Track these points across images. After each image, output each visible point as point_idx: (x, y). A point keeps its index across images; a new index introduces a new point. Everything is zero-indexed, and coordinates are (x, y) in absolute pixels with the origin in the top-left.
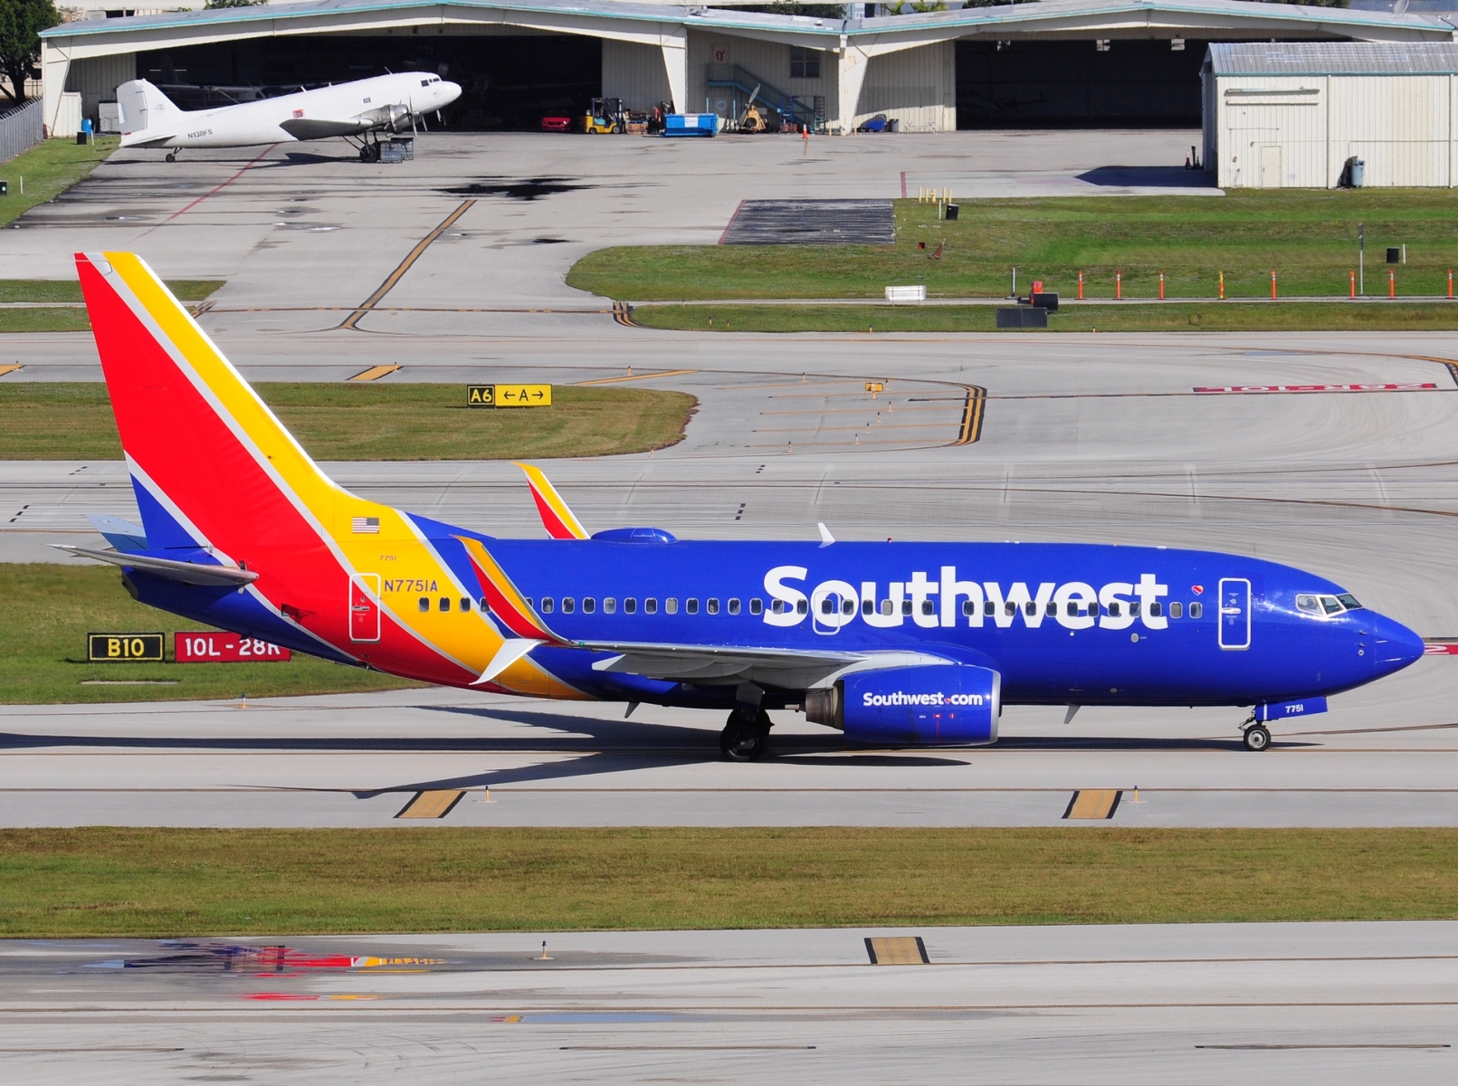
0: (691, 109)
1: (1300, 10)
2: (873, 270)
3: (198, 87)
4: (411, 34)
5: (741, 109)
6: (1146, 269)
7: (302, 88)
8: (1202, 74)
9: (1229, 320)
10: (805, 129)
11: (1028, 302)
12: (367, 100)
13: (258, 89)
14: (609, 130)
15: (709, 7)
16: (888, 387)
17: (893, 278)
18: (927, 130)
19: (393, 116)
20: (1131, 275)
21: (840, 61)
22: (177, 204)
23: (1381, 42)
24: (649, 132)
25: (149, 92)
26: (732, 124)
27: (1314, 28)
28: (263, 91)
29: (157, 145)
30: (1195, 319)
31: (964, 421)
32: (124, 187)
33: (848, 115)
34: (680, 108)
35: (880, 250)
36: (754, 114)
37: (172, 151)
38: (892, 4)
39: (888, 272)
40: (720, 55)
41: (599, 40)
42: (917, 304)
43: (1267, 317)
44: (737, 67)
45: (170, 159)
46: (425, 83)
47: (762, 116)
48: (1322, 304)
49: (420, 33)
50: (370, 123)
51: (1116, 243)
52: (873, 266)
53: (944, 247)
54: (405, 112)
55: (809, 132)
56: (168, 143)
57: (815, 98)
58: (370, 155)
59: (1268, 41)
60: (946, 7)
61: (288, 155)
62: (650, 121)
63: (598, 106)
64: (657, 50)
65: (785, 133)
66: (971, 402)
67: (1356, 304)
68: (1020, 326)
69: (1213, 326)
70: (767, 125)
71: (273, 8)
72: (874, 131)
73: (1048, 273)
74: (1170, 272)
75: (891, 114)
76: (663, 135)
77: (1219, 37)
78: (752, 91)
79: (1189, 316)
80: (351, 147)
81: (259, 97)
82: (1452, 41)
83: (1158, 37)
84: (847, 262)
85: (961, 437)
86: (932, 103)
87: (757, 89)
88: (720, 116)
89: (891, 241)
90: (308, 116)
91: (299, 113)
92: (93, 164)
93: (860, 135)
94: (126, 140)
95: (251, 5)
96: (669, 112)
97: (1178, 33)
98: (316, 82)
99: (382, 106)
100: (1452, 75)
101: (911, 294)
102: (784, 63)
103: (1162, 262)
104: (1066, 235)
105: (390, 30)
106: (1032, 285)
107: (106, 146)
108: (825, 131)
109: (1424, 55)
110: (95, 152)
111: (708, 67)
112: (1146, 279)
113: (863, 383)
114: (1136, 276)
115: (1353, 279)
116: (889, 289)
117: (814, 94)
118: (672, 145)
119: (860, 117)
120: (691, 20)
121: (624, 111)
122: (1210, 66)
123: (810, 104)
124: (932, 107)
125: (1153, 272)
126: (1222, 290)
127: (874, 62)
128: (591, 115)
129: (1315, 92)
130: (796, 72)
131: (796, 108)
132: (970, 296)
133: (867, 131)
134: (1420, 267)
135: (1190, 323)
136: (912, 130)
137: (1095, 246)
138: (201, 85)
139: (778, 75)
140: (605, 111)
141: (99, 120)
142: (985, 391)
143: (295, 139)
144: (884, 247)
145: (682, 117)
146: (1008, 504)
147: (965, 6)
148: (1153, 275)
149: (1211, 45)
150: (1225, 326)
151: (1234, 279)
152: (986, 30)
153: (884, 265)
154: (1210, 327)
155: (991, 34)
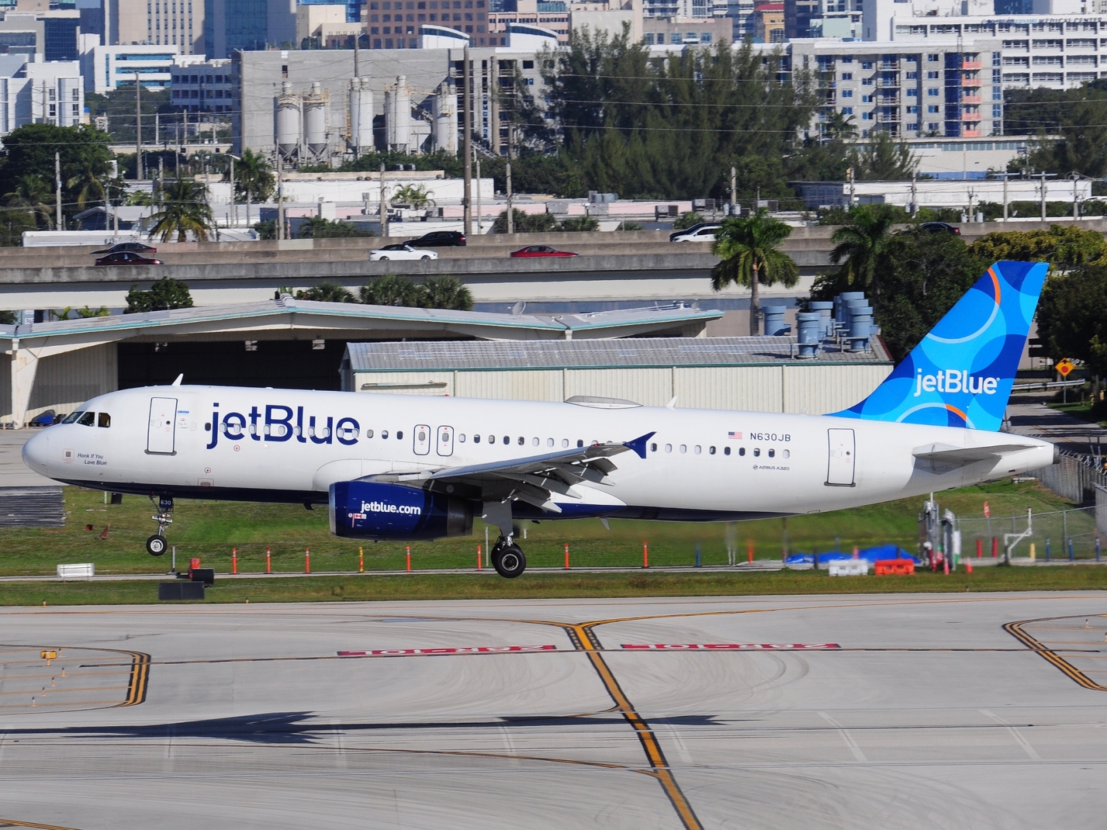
1: (428, 313)
2: (46, 550)
6: (293, 546)
8: (341, 371)
9: (368, 591)
11: (187, 577)
16: (62, 655)
17: (63, 558)
20: (279, 551)
21: (13, 362)
23: (501, 340)
27: (441, 328)
30: (338, 590)
31: (131, 684)
33: (20, 411)
35: (52, 532)
39: (59, 551)
42: (86, 579)
43: (402, 588)
48: (452, 576)
51: (265, 523)
52: (45, 546)
53: (109, 529)
59: (400, 340)
60: (108, 313)
66: (137, 667)
67: (482, 575)
68: (180, 599)
69: (353, 596)
72: (45, 425)
73: (205, 551)
74: (315, 548)
75: (59, 410)
77: (356, 337)
79: (332, 588)
82: (565, 339)
83: (301, 338)
84: (22, 543)
85: (128, 698)
89: (62, 523)
97: (318, 334)
100: (565, 370)
101: (81, 571)
103: (308, 540)
104: (220, 516)
106: (191, 561)
109: (541, 352)
112: (293, 555)
113: (38, 652)
114: (283, 552)
115: (479, 553)
116: (60, 567)
119: (31, 411)
122: (348, 362)
125: (300, 548)
126: (362, 563)
127: (43, 363)
129: (443, 385)
132: (135, 572)
133: (38, 425)
134: (540, 541)
135: (333, 594)
137: (245, 526)
142: (149, 657)
144: (55, 530)
146: (172, 758)
147: (126, 312)
148: (300, 551)
149: (348, 343)
150: (364, 596)
151: (373, 554)
152: (146, 333)
153: (56, 545)
154: (351, 596)
155: (149, 336)
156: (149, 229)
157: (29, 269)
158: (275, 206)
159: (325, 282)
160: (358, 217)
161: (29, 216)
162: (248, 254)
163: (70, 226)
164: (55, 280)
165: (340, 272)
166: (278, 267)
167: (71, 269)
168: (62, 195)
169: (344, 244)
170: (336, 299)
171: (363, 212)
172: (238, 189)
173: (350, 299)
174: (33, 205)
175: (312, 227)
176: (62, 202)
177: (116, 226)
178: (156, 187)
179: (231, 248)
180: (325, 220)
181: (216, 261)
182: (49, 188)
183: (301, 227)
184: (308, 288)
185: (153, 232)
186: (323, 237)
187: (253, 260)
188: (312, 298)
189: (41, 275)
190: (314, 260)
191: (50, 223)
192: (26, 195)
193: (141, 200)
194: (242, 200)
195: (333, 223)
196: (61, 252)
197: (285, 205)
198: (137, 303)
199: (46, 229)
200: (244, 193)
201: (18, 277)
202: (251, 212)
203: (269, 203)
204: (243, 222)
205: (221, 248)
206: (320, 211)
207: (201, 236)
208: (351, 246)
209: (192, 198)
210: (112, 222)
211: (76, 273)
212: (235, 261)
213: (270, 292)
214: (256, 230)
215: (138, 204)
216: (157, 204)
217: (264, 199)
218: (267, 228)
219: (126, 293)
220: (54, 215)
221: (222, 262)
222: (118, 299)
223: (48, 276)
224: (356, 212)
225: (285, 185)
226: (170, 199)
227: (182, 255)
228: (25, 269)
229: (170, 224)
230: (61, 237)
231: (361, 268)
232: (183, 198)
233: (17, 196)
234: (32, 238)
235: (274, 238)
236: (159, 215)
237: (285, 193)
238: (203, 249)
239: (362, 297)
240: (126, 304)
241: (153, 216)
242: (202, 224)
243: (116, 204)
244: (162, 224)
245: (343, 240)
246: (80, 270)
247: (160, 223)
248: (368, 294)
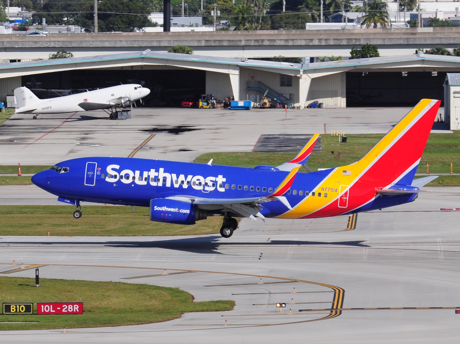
0: (241, 99)
2: (313, 162)
3: (46, 90)
4: (130, 69)
5: (261, 99)
7: (87, 90)
8: (444, 85)
9: (454, 182)
10: (286, 107)
12: (113, 95)
13: (69, 91)
14: (208, 107)
15: (248, 59)
17: (320, 166)
18: (334, 107)
19: (123, 101)
21: (300, 80)
22: (37, 136)
24: (224, 108)
25: (27, 92)
26: (257, 105)
28: (71, 91)
29: (30, 112)
30: (441, 182)
31: (349, 221)
32: (16, 129)
33: (303, 101)
34: (236, 98)
35: (316, 154)
36: (266, 101)
37: (35, 115)
38: (321, 57)
39: (319, 163)
40: (253, 77)
41: (205, 71)
44: (259, 82)
45: (35, 118)
46: (136, 88)
47: (269, 102)
49: (134, 69)
50: (114, 104)
52: (313, 161)
53: (341, 153)
54: (128, 99)
55: (287, 108)
56: (34, 112)
57: (290, 94)
58: (114, 117)
60: (342, 59)
61: (80, 116)
62: (224, 103)
63: (204, 98)
64: (227, 75)
65: (278, 108)
69: (448, 184)
70: (271, 105)
71: (76, 59)
72: (314, 108)
74: (431, 163)
75: (320, 101)
76: (230, 109)
77: (451, 71)
78: (265, 92)
79: (439, 181)
80: (106, 113)
81: (70, 94)
83: (427, 71)
85: (348, 227)
86: (336, 96)
87: (267, 91)
88: (253, 102)
89: (320, 151)
90: (90, 101)
91: (86, 100)
92: (4, 120)
93: (308, 109)
94: (17, 111)
95: (67, 57)
96: (232, 100)
97: (434, 69)
98: (93, 87)
99: (118, 97)
102: (278, 81)
103: (428, 159)
105: (122, 67)
107: (9, 113)
108: (294, 108)
110: (5, 115)
111: (248, 82)
112: (421, 166)
117: (290, 93)
118: (233, 113)
119: (308, 102)
120: (241, 64)
121: (214, 99)
122: (447, 82)
123: (288, 97)
124: (337, 98)
127: (313, 80)
128: (201, 101)
130: (282, 84)
131: (282, 98)
133: (311, 108)
135: (439, 183)
136: (328, 107)
138: (47, 89)
139: (276, 86)
140: (207, 100)
141: (7, 102)
143: (84, 110)
145: (237, 102)
146: (367, 254)
147: (350, 58)
148: (424, 164)
149: (448, 74)
150: (453, 184)
151: (457, 166)
152: (358, 68)
153: (317, 160)
154: (447, 184)
155: (360, 69)
156: (361, 22)
157: (308, 39)
158: (417, 13)
159: (438, 46)
160: (453, 18)
161: (309, 16)
162: (404, 34)
163: (327, 20)
164: (319, 44)
165: (445, 42)
166: (417, 40)
167: (326, 40)
168: (323, 7)
169: (447, 30)
170: (442, 54)
171: (456, 16)
172: (401, 5)
173: (449, 54)
174: (310, 11)
175: (433, 22)
176: (323, 10)
177: (347, 21)
178: (365, 4)
179: (397, 31)
180: (439, 19)
181: (390, 37)
182: (318, 4)
183: (428, 22)
184: (430, 49)
185: (362, 24)
186: (437, 26)
187: (406, 37)
188: (432, 53)
189: (313, 42)
190: (434, 36)
191: (318, 19)
192: (307, 7)
193: (358, 10)
194: (403, 10)
195: (442, 21)
196: (322, 32)
197: (421, 12)
198: (355, 55)
199: (316, 22)
200: (403, 7)
201: (303, 43)
202: (406, 15)
203: (414, 12)
204: (402, 20)
205: (392, 31)
206: (436, 15)
207: (384, 26)
208: (450, 31)
209: (380, 9)
210: (345, 19)
211: (328, 41)
212: (398, 37)
213: (413, 50)
214: (408, 23)
215: (357, 11)
216: (365, 11)
217: (412, 10)
218: (413, 23)
219: (350, 50)
220: (319, 16)
221: (393, 37)
222: (347, 53)
223: (316, 43)
224: (452, 16)
225: (421, 3)
226: (370, 9)
227: (375, 34)
228: (306, 39)
229: (370, 21)
230: (322, 25)
231: (454, 40)
232: (376, 9)
233: (303, 7)
234: (310, 26)
235: (416, 27)
236: (365, 16)
237: (421, 7)
238: (384, 31)
239: (454, 53)
240: (350, 55)
241: (363, 17)
242: (384, 20)
243: (347, 11)
244: (366, 21)
245: (446, 28)
246: (330, 40)
247: (366, 20)
248: (456, 52)
